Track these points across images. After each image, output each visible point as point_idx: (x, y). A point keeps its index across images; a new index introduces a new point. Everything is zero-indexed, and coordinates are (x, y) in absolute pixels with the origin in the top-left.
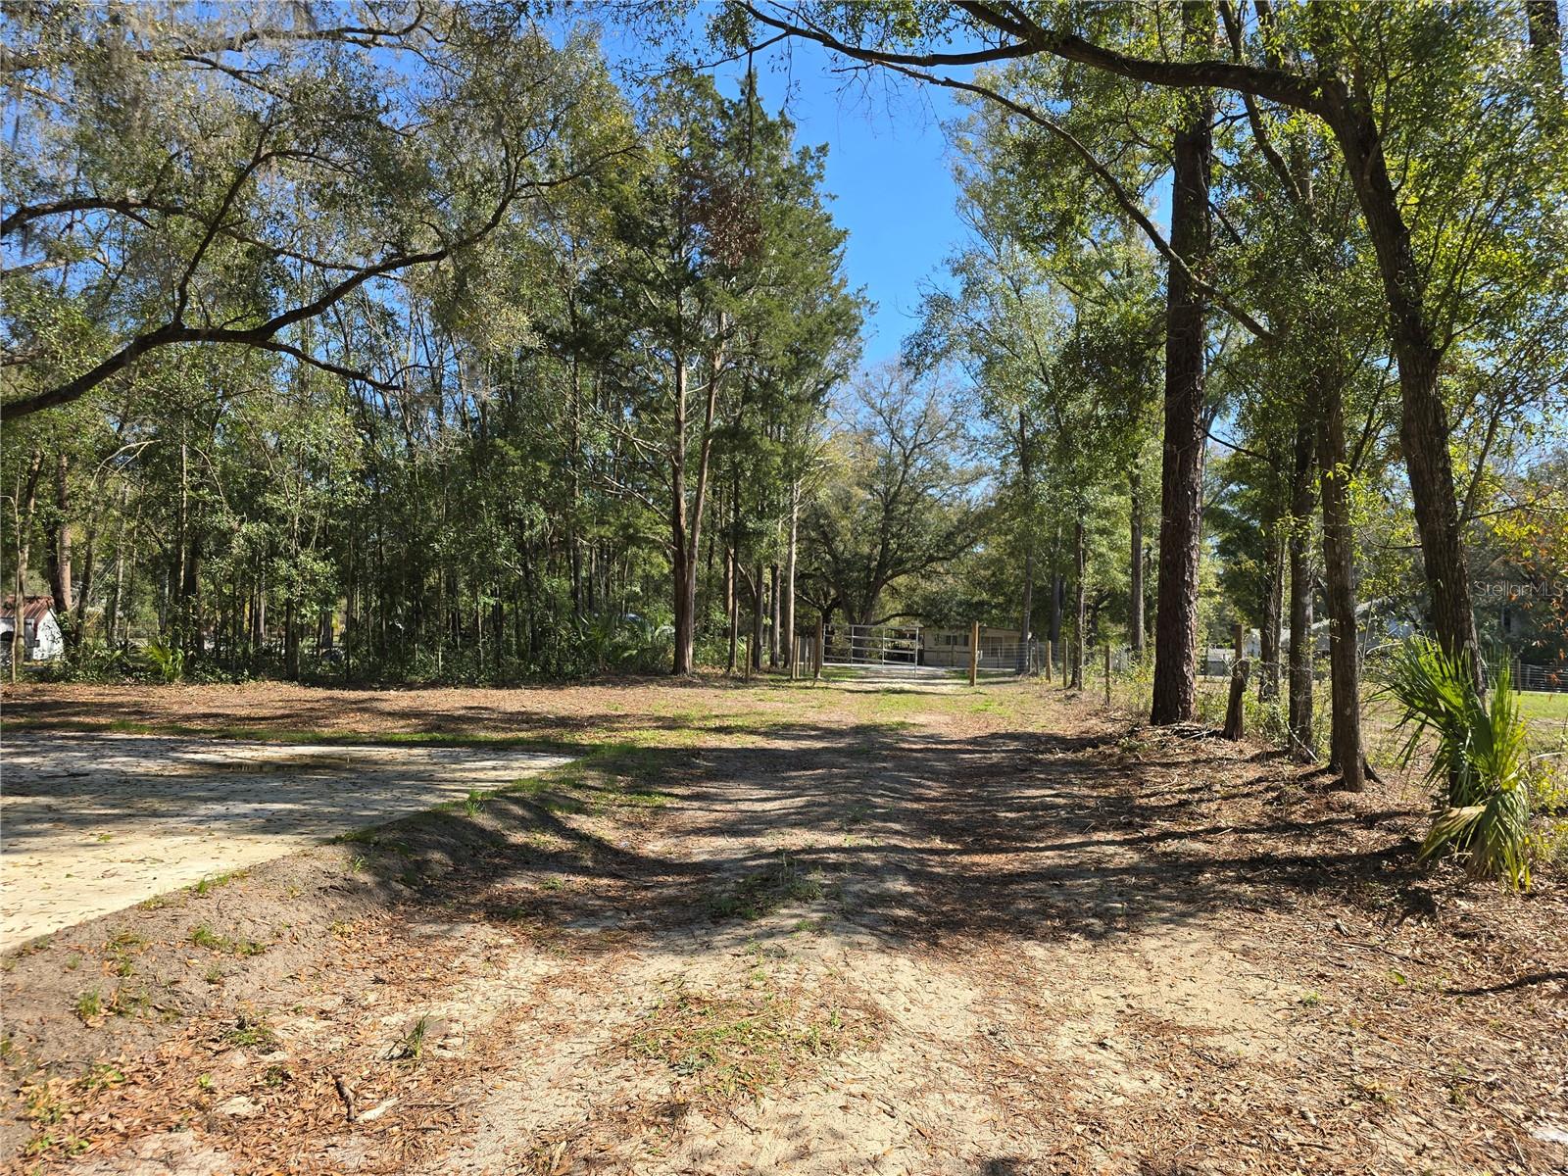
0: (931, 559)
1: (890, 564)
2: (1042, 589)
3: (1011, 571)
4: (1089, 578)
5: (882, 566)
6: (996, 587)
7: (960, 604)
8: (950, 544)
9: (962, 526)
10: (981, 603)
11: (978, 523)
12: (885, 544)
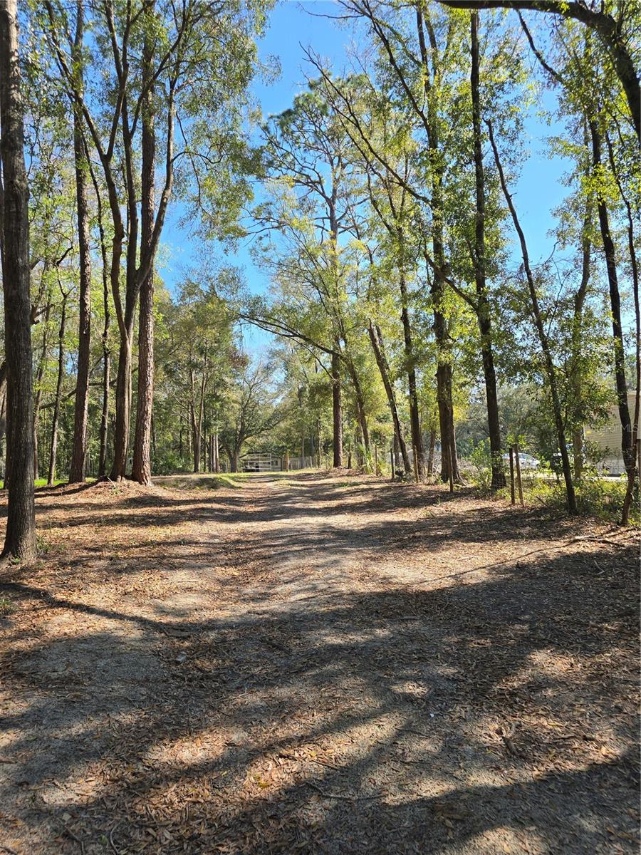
0: (263, 430)
1: (244, 432)
2: (307, 440)
3: (295, 434)
4: (322, 435)
5: (242, 432)
6: (288, 440)
7: (275, 447)
8: (269, 424)
9: (274, 416)
10: (283, 447)
11: (280, 415)
12: (243, 424)
